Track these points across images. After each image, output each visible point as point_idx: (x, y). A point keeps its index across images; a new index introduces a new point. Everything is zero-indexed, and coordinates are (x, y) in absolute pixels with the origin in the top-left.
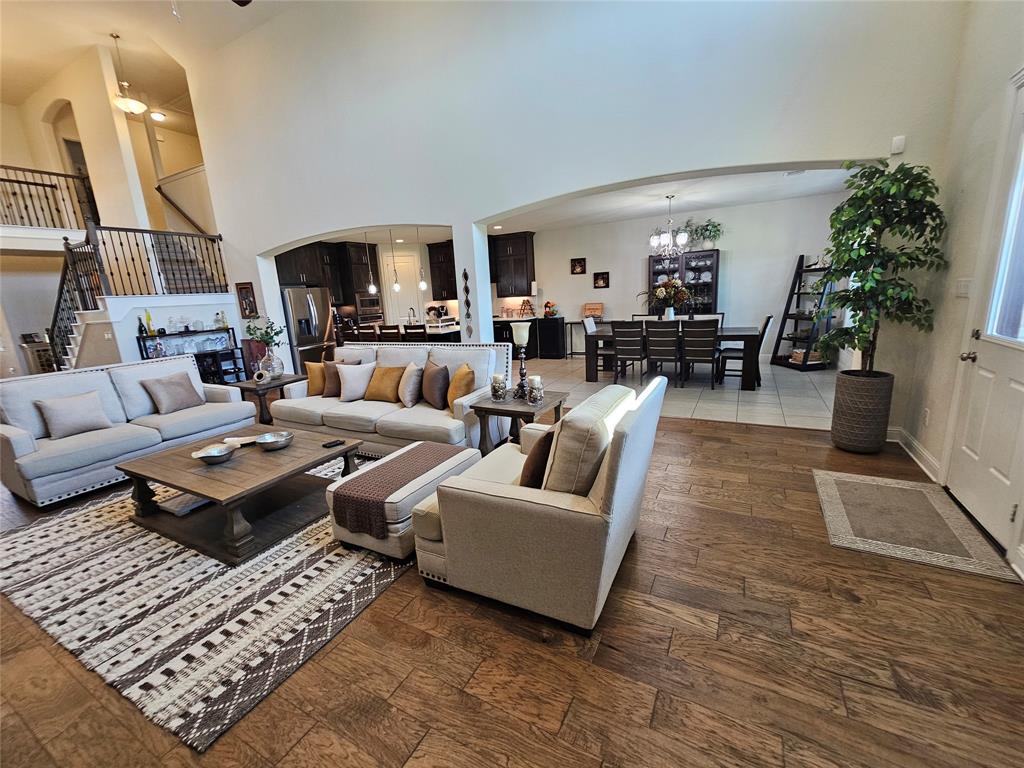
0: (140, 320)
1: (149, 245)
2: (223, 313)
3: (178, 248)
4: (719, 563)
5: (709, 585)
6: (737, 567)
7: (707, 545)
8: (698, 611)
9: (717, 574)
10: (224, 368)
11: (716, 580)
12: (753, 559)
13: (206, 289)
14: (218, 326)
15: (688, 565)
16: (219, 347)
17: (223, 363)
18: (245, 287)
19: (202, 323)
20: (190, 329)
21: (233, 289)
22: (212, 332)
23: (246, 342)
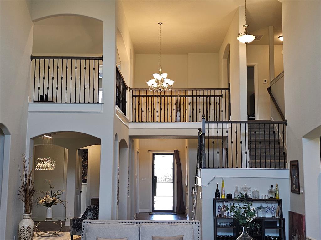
0: (217, 186)
1: (243, 131)
2: (277, 185)
3: (272, 132)
10: (266, 235)
13: (273, 165)
14: (271, 196)
16: (268, 215)
17: (266, 230)
18: (295, 166)
19: (258, 192)
20: (249, 196)
21: (288, 165)
22: (265, 201)
23: (291, 214)
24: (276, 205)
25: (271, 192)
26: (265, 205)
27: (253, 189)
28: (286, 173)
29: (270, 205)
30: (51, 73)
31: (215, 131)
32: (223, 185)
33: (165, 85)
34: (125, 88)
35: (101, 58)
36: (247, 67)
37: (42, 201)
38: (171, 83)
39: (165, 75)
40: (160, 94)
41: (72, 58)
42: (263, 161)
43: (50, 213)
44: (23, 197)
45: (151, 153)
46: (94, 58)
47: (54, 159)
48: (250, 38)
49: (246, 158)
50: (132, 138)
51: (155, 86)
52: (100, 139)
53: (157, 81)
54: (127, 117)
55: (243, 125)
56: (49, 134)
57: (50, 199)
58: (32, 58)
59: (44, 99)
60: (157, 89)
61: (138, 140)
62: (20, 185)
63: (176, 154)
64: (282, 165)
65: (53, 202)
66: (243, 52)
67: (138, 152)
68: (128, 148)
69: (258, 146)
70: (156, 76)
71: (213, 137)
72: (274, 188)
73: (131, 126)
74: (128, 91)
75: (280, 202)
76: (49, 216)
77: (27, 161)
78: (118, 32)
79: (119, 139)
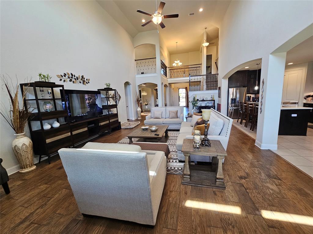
1: (205, 78)
18: (220, 88)
19: (207, 98)
20: (204, 99)
21: (218, 89)
22: (209, 100)
23: (218, 104)
24: (213, 102)
25: (212, 98)
26: (209, 102)
27: (205, 97)
28: (217, 91)
29: (211, 102)
30: (145, 68)
31: (194, 80)
32: (196, 96)
33: (179, 65)
34: (166, 67)
35: (156, 58)
36: (207, 55)
37: (144, 104)
38: (181, 64)
39: (179, 61)
40: (177, 68)
41: (147, 59)
42: (211, 88)
43: (147, 107)
44: (137, 102)
45: (178, 89)
46: (153, 58)
47: (146, 91)
48: (207, 44)
49: (205, 87)
50: (169, 84)
51: (176, 65)
52: (157, 85)
53: (176, 64)
54: (168, 77)
55: (205, 76)
56: (144, 84)
57: (146, 103)
58: (135, 60)
59: (142, 73)
60: (176, 66)
61: (173, 84)
62: (136, 99)
63: (186, 88)
64: (216, 89)
65: (147, 104)
66: (205, 50)
67: (173, 89)
68: (168, 87)
69: (211, 83)
70: (176, 62)
71: (193, 82)
72: (213, 96)
73: (169, 80)
74: (167, 68)
75: (214, 101)
76: (147, 108)
77: (137, 92)
78: (161, 48)
79: (164, 84)
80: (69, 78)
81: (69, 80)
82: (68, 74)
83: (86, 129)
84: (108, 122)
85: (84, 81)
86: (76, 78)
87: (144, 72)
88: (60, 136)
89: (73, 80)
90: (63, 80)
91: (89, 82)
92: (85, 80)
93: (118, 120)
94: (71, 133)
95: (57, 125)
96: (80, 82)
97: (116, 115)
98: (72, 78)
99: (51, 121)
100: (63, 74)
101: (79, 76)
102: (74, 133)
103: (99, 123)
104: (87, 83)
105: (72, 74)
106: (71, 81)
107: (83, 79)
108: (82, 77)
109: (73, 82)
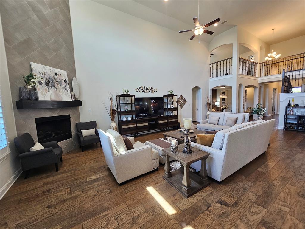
0: (289, 101)
4: (90, 192)
5: (91, 185)
6: (85, 194)
7: (96, 195)
8: (92, 179)
9: (90, 189)
11: (90, 187)
12: (80, 200)
15: (98, 186)
34: (254, 64)
37: (222, 108)
43: (224, 111)
44: (207, 106)
50: (261, 83)
52: (232, 87)
58: (210, 64)
59: (227, 74)
62: (206, 103)
65: (225, 108)
68: (258, 88)
73: (259, 79)
74: (258, 65)
77: (210, 96)
79: (245, 86)
80: (142, 89)
81: (142, 91)
82: (142, 87)
83: (147, 124)
84: (166, 121)
85: (152, 91)
86: (147, 89)
87: (229, 73)
88: (129, 126)
89: (145, 90)
90: (138, 91)
91: (156, 91)
92: (154, 90)
93: (178, 121)
94: (136, 125)
95: (130, 119)
96: (150, 92)
97: (176, 117)
98: (144, 89)
99: (127, 116)
100: (139, 88)
101: (150, 87)
102: (138, 125)
103: (158, 121)
104: (155, 92)
105: (144, 87)
106: (143, 91)
107: (152, 89)
108: (152, 88)
109: (145, 92)
